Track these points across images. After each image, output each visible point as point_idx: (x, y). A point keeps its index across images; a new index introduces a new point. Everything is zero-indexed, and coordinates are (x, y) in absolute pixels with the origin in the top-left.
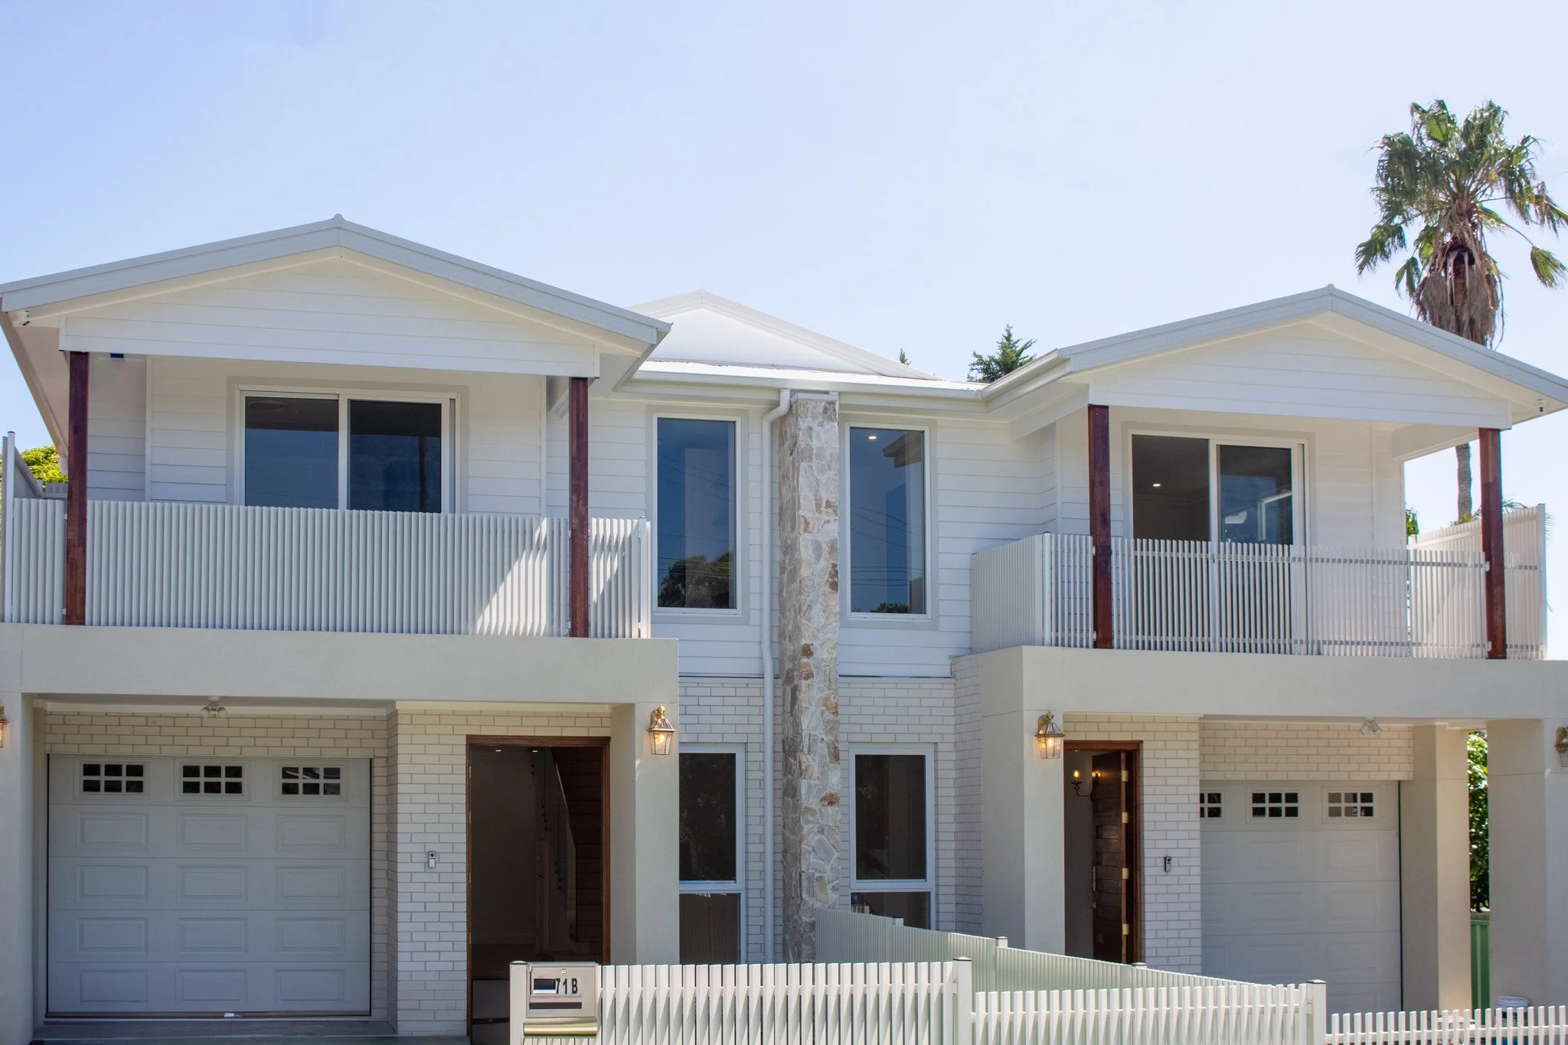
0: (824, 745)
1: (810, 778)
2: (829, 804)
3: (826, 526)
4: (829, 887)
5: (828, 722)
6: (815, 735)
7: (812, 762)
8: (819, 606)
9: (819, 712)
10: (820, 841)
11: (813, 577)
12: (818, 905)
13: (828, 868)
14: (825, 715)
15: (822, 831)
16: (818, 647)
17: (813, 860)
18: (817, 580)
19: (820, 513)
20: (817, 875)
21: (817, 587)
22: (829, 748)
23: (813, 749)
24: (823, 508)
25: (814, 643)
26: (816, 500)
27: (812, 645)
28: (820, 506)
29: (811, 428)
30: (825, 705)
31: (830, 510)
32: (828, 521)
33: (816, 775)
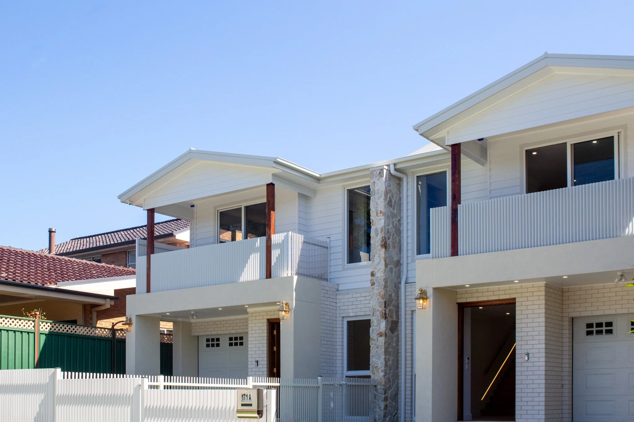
0: (379, 312)
1: (373, 326)
2: (380, 336)
3: (380, 221)
4: (380, 370)
5: (380, 302)
6: (375, 308)
7: (374, 319)
8: (377, 255)
9: (377, 299)
10: (377, 352)
11: (375, 243)
12: (376, 378)
13: (379, 363)
14: (379, 300)
15: (377, 348)
16: (377, 272)
17: (374, 359)
18: (377, 244)
19: (378, 216)
20: (376, 365)
21: (377, 247)
22: (380, 313)
23: (375, 314)
24: (379, 214)
25: (375, 271)
26: (376, 211)
27: (374, 271)
28: (378, 213)
29: (374, 182)
30: (379, 296)
31: (381, 214)
32: (380, 219)
33: (375, 324)
